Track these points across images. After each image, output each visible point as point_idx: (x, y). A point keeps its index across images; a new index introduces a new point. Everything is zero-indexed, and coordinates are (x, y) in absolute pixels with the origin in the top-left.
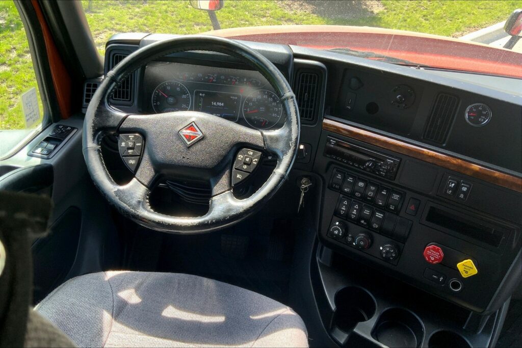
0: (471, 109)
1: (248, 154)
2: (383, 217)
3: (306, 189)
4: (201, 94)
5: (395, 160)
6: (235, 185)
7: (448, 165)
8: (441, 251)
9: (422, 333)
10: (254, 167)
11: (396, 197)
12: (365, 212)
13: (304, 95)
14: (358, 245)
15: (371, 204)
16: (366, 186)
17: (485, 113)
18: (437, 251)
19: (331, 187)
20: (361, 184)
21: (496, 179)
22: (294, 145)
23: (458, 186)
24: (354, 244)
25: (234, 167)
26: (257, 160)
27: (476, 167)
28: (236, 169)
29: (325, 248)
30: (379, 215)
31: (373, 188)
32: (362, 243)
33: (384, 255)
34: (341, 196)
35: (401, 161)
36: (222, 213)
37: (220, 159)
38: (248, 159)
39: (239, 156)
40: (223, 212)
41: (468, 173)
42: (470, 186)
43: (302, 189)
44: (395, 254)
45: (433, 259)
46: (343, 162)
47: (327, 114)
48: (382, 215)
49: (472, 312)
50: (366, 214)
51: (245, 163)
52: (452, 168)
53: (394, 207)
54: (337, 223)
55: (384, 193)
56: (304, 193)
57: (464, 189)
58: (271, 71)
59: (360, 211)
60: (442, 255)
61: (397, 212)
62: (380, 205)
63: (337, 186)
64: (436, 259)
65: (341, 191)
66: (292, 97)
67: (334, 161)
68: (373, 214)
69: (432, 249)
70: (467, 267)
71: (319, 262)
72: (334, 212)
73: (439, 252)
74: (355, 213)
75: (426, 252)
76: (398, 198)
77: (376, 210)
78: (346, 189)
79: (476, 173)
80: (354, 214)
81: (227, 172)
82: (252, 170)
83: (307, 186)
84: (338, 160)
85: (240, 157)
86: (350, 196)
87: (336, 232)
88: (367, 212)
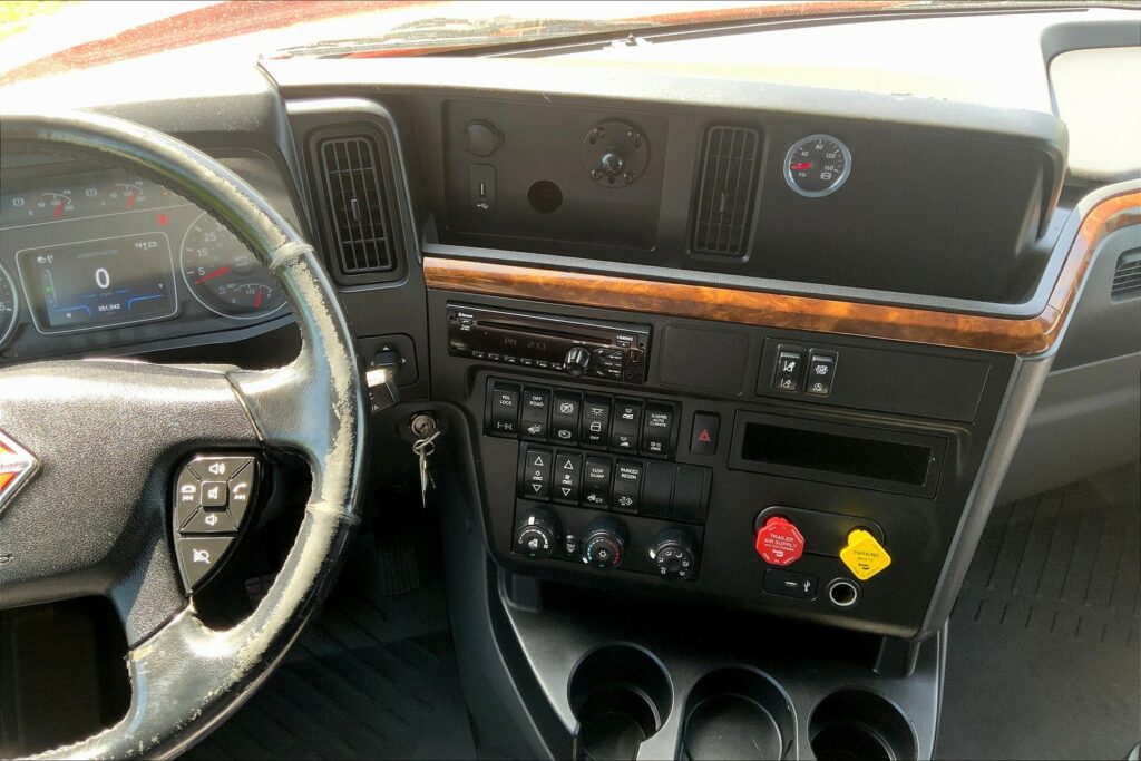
0: (797, 156)
1: (212, 476)
2: (640, 477)
3: (428, 448)
4: (40, 259)
5: (636, 334)
6: (195, 588)
7: (770, 317)
8: (795, 531)
9: (789, 715)
10: (243, 509)
11: (659, 420)
12: (592, 475)
13: (349, 205)
14: (595, 562)
15: (603, 449)
16: (580, 410)
17: (831, 156)
18: (787, 534)
19: (490, 430)
20: (567, 408)
21: (894, 327)
22: (347, 411)
23: (804, 366)
24: (585, 560)
25: (176, 529)
26: (244, 485)
27: (839, 310)
28: (184, 534)
29: (514, 577)
30: (629, 473)
31: (598, 411)
32: (603, 555)
33: (663, 571)
34: (524, 445)
35: (651, 332)
36: (175, 702)
37: (122, 520)
38: (216, 490)
39: (184, 489)
40: (178, 698)
41: (823, 328)
42: (834, 358)
43: (419, 451)
44: (689, 560)
45: (780, 554)
46: (507, 362)
47: (431, 241)
48: (636, 472)
49: (885, 639)
50: (597, 479)
51: (209, 509)
52: (780, 325)
53: (659, 444)
54: (531, 520)
55: (628, 416)
56: (427, 458)
57: (822, 370)
58: (209, 184)
59: (581, 472)
60: (801, 539)
61: (669, 454)
62: (625, 447)
63: (506, 426)
64: (787, 554)
65: (519, 432)
66: (302, 257)
67: (482, 363)
68: (613, 474)
69: (774, 532)
70: (864, 554)
71: (509, 607)
72: (516, 492)
73: (793, 536)
74: (569, 482)
75: (762, 541)
76: (666, 421)
77: (618, 461)
78: (531, 429)
79: (843, 324)
80: (567, 486)
81: (158, 553)
82: (238, 523)
83: (429, 440)
84: (492, 360)
85: (187, 491)
86: (547, 441)
87: (534, 544)
88: (598, 473)
